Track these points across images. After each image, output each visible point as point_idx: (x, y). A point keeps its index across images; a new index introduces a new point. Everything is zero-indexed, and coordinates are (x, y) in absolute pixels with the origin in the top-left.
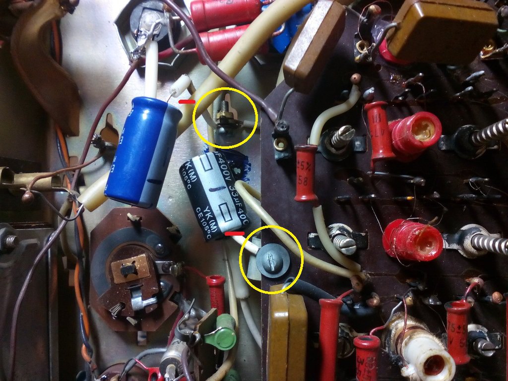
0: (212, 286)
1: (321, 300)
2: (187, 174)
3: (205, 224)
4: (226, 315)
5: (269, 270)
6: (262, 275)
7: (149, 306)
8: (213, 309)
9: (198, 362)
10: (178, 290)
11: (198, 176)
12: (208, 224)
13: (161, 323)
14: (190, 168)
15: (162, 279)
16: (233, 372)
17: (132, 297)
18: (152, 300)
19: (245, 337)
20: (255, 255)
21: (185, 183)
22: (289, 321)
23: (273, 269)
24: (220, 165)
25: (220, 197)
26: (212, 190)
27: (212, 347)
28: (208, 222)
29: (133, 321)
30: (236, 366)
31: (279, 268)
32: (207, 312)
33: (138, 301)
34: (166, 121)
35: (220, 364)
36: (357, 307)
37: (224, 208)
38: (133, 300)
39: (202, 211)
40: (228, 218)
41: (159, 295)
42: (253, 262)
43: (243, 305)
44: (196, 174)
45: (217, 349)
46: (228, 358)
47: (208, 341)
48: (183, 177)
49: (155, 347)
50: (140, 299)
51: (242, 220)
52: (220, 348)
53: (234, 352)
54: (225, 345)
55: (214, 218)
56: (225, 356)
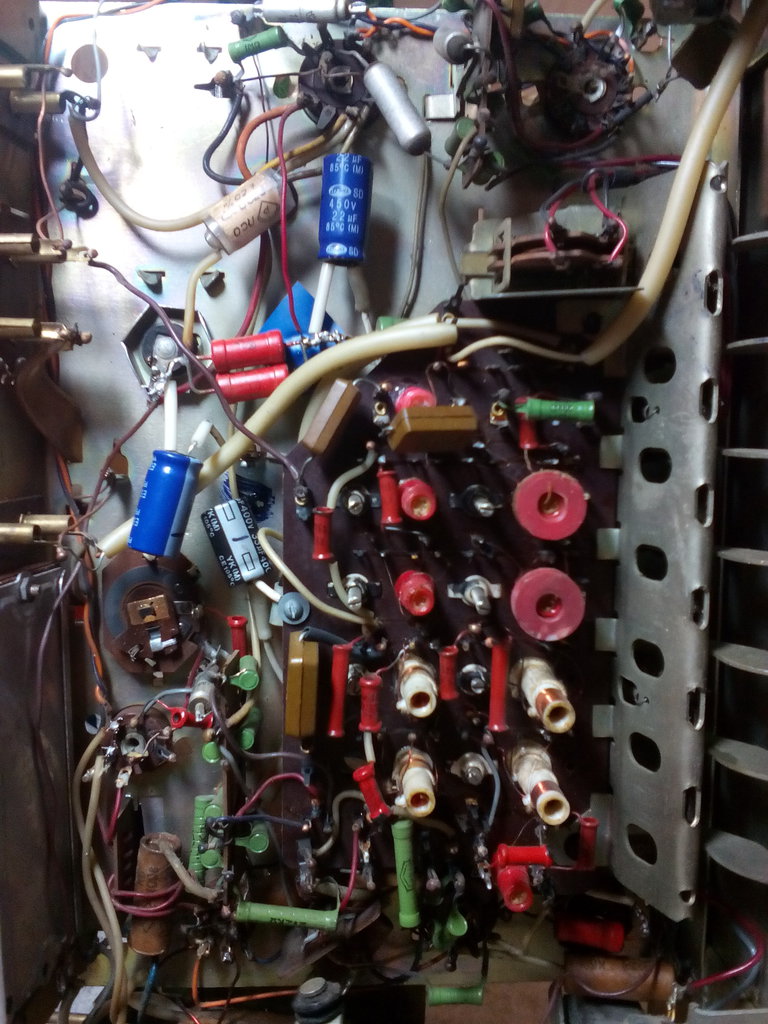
0: (234, 627)
1: (335, 646)
2: (210, 523)
3: (228, 572)
4: (249, 656)
5: (290, 618)
6: (284, 622)
7: (168, 647)
8: (237, 651)
9: (224, 701)
10: (198, 630)
11: (220, 526)
12: (231, 573)
13: (180, 664)
14: (212, 517)
15: (181, 619)
16: (256, 710)
17: (150, 638)
18: (171, 641)
19: (267, 676)
20: (277, 603)
21: (208, 531)
22: (303, 666)
23: (294, 617)
24: (242, 513)
25: (243, 547)
26: (235, 540)
27: (236, 688)
28: (231, 570)
29: (151, 663)
30: (258, 704)
31: (299, 616)
32: (230, 653)
33: (156, 642)
34: (189, 476)
35: (243, 703)
36: (369, 650)
37: (247, 557)
38: (151, 642)
39: (225, 559)
40: (250, 566)
41: (179, 637)
42: (275, 609)
43: (266, 646)
44: (219, 523)
45: (240, 689)
46: (251, 697)
47: (233, 682)
48: (205, 525)
49: (175, 688)
50: (159, 640)
51: (264, 569)
52: (243, 688)
53: (256, 693)
54: (248, 686)
55: (237, 567)
56: (248, 695)
